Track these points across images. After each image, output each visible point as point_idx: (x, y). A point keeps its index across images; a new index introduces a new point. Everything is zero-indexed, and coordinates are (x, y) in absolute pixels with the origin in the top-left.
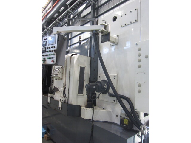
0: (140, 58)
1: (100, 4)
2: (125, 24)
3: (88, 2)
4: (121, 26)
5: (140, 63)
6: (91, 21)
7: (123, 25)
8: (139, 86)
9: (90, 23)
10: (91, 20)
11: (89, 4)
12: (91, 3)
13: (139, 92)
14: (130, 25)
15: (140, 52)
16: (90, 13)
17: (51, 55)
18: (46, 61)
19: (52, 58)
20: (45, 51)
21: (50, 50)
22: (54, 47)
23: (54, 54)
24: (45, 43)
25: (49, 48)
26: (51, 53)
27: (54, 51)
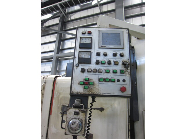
1: (69, 19)
3: (57, 12)
6: (59, 33)
9: (56, 34)
10: (57, 32)
11: (58, 15)
12: (59, 14)
16: (57, 24)
17: (115, 72)
18: (96, 87)
19: (118, 81)
20: (87, 61)
21: (106, 59)
22: (122, 55)
23: (122, 72)
24: (88, 41)
25: (105, 55)
26: (112, 67)
27: (120, 63)
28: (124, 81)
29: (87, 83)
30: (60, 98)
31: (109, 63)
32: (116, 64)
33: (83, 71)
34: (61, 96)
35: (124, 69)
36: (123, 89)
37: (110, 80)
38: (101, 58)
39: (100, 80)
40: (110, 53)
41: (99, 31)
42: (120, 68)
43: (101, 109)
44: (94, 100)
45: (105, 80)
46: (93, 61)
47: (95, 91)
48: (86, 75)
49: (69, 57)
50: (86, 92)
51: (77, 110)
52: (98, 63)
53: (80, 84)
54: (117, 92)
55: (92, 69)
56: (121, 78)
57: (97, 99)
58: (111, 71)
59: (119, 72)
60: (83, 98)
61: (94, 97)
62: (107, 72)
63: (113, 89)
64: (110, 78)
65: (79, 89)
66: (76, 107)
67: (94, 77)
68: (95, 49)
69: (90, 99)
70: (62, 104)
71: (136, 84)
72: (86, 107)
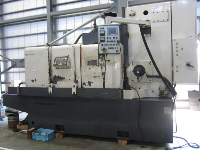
0: (177, 49)
2: (158, 21)
4: (154, 21)
5: (177, 53)
7: (156, 21)
8: (177, 67)
13: (177, 71)
14: (161, 23)
15: (177, 45)
17: (114, 45)
18: (107, 51)
19: (115, 48)
20: (104, 41)
21: (111, 40)
22: (117, 38)
23: (117, 45)
24: (103, 33)
25: (110, 38)
26: (113, 43)
27: (116, 41)
28: (117, 48)
29: (104, 50)
30: (86, 57)
31: (112, 41)
32: (115, 41)
33: (102, 45)
34: (86, 56)
35: (117, 43)
36: (117, 51)
37: (112, 48)
38: (109, 40)
39: (109, 48)
40: (112, 37)
41: (107, 27)
42: (116, 43)
43: (109, 61)
44: (107, 56)
45: (110, 48)
46: (106, 41)
47: (107, 52)
48: (103, 47)
49: (65, 15)
50: (104, 53)
51: (102, 59)
52: (107, 41)
53: (101, 50)
54: (115, 52)
55: (106, 44)
56: (116, 47)
57: (108, 55)
58: (113, 45)
59: (115, 45)
60: (103, 55)
61: (107, 55)
62: (111, 45)
63: (114, 51)
64: (112, 47)
65: (101, 52)
66: (101, 58)
67: (106, 47)
68: (106, 36)
69: (105, 56)
70: (87, 60)
71: (127, 47)
72: (104, 58)
